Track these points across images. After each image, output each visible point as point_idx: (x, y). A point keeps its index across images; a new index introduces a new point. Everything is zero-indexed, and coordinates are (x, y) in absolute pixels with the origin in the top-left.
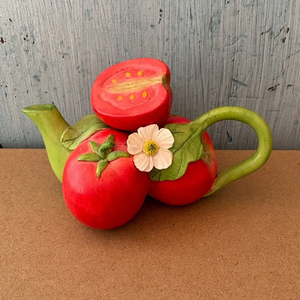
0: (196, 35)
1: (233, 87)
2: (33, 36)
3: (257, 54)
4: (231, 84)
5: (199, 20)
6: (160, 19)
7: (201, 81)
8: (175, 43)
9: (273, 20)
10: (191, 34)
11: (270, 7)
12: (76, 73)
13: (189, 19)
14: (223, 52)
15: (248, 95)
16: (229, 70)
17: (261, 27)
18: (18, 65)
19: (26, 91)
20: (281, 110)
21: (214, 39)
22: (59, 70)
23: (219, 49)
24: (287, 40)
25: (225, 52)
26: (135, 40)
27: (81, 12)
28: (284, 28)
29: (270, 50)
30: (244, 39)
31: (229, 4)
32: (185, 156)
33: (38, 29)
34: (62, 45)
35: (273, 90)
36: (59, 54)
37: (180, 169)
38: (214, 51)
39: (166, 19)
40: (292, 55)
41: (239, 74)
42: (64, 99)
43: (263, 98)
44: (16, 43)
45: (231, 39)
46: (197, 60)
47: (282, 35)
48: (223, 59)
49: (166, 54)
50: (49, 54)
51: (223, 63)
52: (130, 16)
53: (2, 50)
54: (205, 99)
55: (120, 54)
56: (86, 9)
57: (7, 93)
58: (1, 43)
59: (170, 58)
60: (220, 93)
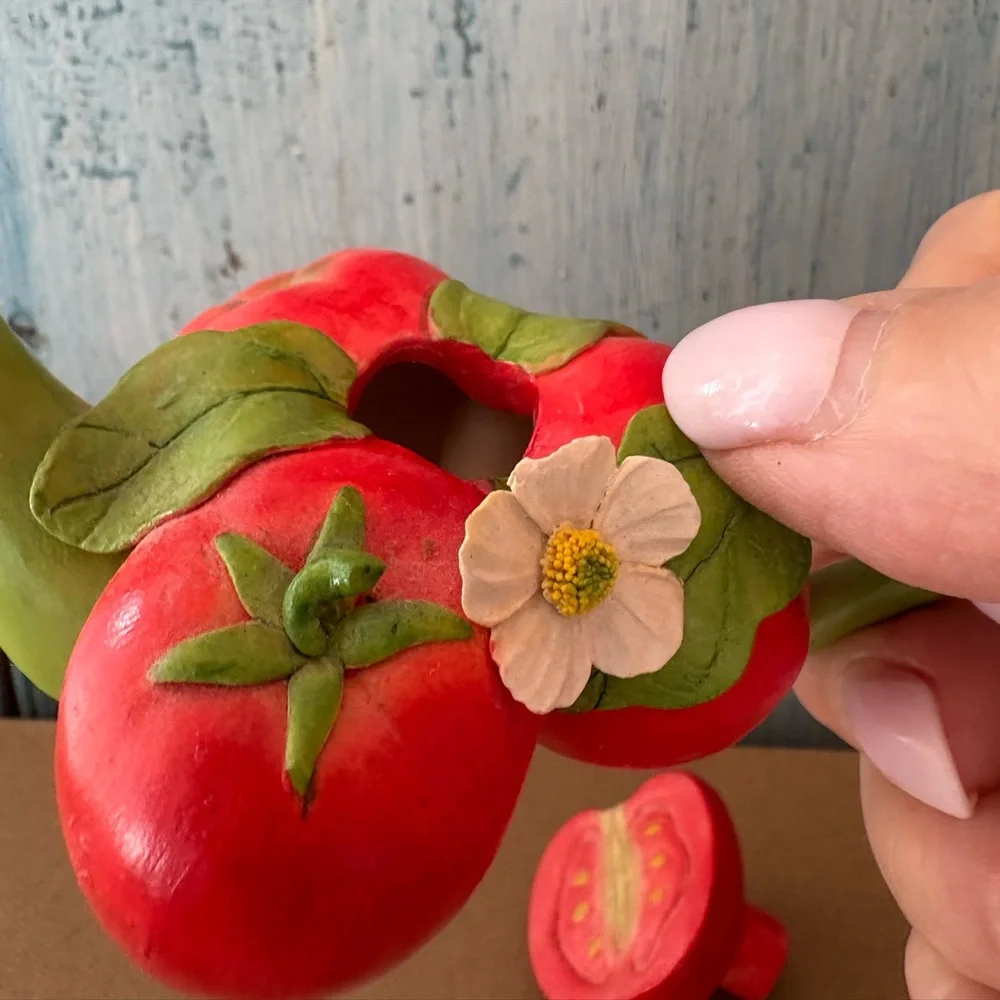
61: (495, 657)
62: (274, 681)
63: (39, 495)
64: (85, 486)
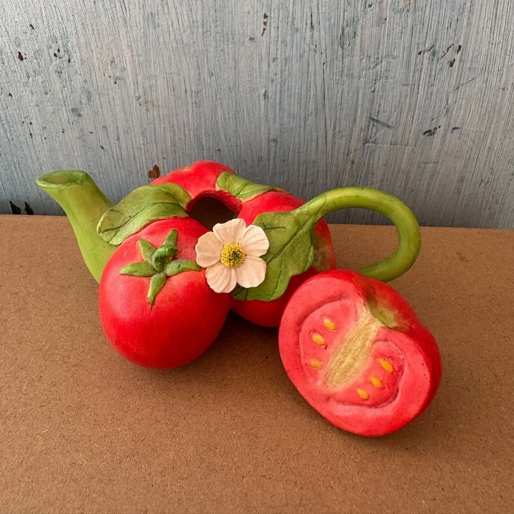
0: (318, 55)
1: (372, 128)
2: (67, 51)
3: (410, 83)
4: (369, 126)
5: (324, 32)
6: (264, 29)
7: (324, 120)
8: (285, 66)
9: (437, 34)
10: (311, 52)
11: (434, 14)
12: (136, 107)
13: (308, 30)
14: (359, 80)
15: (394, 141)
16: (367, 105)
17: (418, 44)
18: (46, 93)
19: (61, 131)
20: (441, 161)
21: (346, 60)
22: (109, 102)
23: (352, 75)
24: (456, 64)
25: (362, 79)
26: (225, 59)
27: (141, 17)
28: (453, 45)
29: (430, 76)
30: (392, 60)
31: (371, 8)
32: (286, 267)
33: (75, 41)
34: (113, 64)
35: (431, 134)
36: (108, 78)
37: (277, 286)
38: (345, 78)
39: (272, 29)
40: (463, 85)
41: (381, 110)
42: (119, 142)
43: (415, 146)
44: (42, 60)
45: (372, 60)
46: (319, 90)
47: (449, 57)
48: (358, 88)
49: (272, 81)
50: (94, 78)
51: (358, 94)
52: (218, 23)
53: (21, 70)
54: (329, 145)
55: (202, 79)
56: (149, 12)
57: (32, 133)
58: (19, 60)
59: (279, 86)
60: (351, 137)
61: (206, 277)
62: (147, 277)
63: (99, 228)
64: (111, 227)
